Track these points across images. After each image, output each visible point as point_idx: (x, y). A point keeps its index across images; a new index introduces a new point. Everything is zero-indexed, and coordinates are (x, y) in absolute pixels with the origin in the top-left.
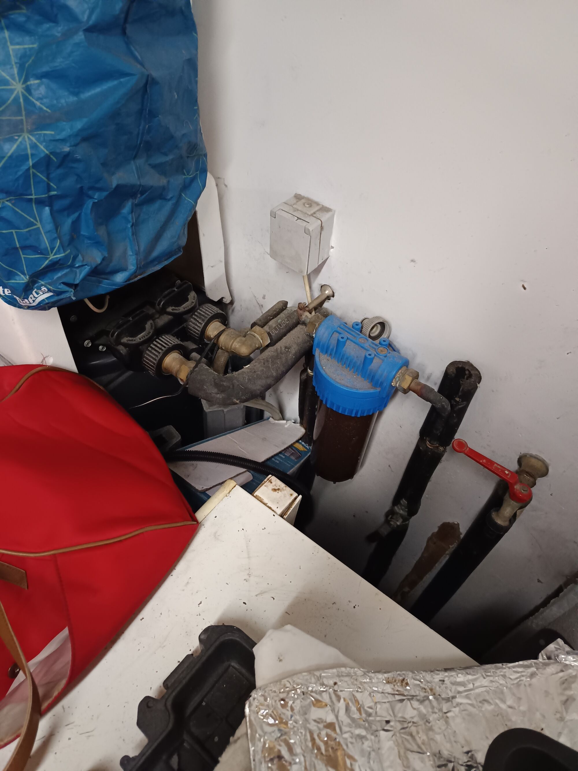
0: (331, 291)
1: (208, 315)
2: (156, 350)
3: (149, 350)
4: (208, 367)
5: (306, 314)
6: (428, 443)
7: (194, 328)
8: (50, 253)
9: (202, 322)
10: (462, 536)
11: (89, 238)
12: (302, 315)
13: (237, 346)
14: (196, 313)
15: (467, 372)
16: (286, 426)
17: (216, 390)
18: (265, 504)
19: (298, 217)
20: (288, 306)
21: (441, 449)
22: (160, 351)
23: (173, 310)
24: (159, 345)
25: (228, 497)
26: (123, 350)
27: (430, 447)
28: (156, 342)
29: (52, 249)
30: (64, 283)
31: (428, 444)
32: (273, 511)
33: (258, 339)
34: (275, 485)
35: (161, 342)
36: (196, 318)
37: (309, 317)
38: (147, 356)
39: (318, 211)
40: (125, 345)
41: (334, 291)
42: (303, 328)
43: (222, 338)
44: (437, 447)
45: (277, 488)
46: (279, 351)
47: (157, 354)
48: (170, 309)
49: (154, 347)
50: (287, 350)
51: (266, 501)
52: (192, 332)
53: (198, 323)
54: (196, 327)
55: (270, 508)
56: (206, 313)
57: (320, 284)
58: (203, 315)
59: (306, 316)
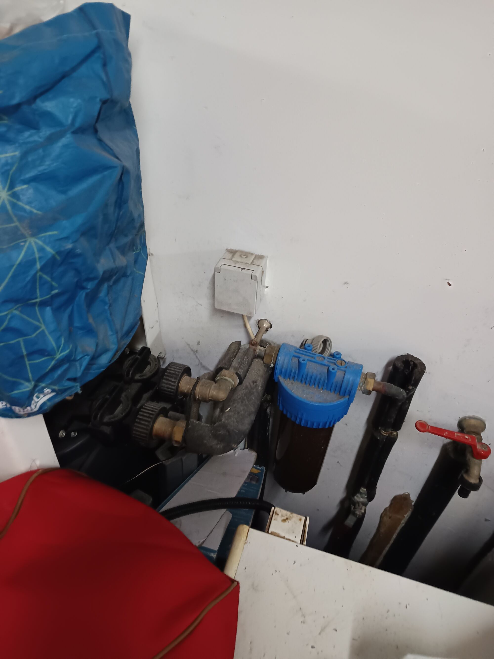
0: (269, 323)
1: (178, 372)
2: (145, 420)
3: (137, 422)
4: (198, 422)
5: (259, 348)
6: (383, 431)
7: (168, 388)
8: (56, 351)
9: (175, 380)
10: (413, 504)
11: (81, 328)
12: (256, 350)
13: (215, 393)
14: (166, 374)
15: (412, 363)
16: (236, 455)
17: (215, 442)
18: (283, 538)
19: (241, 268)
20: (241, 345)
21: (395, 433)
22: (149, 420)
23: (140, 376)
24: (146, 414)
25: (247, 544)
26: (107, 430)
27: (386, 435)
28: (142, 411)
29: (58, 348)
30: (69, 380)
31: (383, 433)
32: (293, 541)
33: (230, 382)
34: (282, 516)
35: (147, 411)
36: (167, 378)
37: (263, 350)
38: (137, 429)
39: (254, 259)
40: (108, 424)
41: (271, 323)
42: (259, 361)
43: (198, 390)
44: (391, 433)
45: (285, 518)
46: (249, 387)
47: (146, 423)
48: (137, 377)
49: (141, 417)
50: (255, 384)
51: (282, 534)
52: (167, 392)
53: (171, 383)
54: (170, 387)
55: (289, 540)
56: (176, 371)
57: (256, 320)
58: (174, 374)
59: (260, 349)
